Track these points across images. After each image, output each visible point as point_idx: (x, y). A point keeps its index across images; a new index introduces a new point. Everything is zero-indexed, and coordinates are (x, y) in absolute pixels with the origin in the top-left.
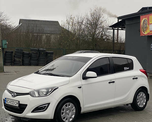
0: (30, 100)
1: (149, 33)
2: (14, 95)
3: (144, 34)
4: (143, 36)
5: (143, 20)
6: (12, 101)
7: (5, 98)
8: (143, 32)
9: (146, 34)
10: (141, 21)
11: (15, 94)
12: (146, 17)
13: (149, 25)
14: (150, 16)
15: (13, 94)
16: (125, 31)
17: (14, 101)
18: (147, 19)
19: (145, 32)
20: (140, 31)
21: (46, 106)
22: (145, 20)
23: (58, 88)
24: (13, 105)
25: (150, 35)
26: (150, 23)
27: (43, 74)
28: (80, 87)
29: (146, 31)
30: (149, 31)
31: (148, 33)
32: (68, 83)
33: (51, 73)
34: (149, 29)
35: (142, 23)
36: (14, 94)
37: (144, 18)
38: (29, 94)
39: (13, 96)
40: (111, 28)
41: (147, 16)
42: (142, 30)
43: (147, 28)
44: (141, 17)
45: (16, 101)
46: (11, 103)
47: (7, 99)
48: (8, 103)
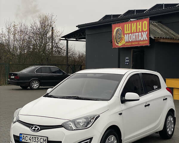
0: (66, 134)
1: (125, 44)
2: (36, 129)
3: (118, 46)
4: (116, 48)
5: (116, 29)
6: (34, 138)
7: (21, 134)
8: (116, 44)
9: (121, 46)
10: (114, 31)
11: (38, 127)
12: (120, 26)
13: (124, 36)
14: (125, 25)
15: (34, 128)
16: (85, 42)
17: (38, 137)
18: (121, 29)
19: (119, 44)
20: (112, 42)
21: (88, 142)
22: (118, 29)
23: (100, 116)
25: (125, 47)
26: (126, 32)
27: (60, 98)
28: (120, 114)
29: (121, 42)
30: (125, 43)
31: (123, 45)
32: (108, 109)
33: (75, 97)
34: (124, 39)
35: (114, 33)
36: (36, 127)
37: (117, 27)
38: (62, 127)
39: (34, 130)
40: (64, 39)
41: (121, 24)
42: (114, 41)
43: (121, 39)
44: (113, 26)
45: (42, 138)
46: (32, 140)
47: (24, 135)
48: (25, 141)
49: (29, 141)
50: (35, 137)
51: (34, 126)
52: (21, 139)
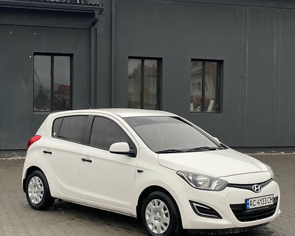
6: (262, 200)
7: (246, 200)
11: (259, 185)
24: (265, 205)
36: (257, 187)
39: (257, 190)
45: (269, 196)
46: (260, 203)
47: (251, 200)
48: (254, 207)
49: (257, 206)
50: (263, 197)
51: (255, 185)
52: (248, 206)
